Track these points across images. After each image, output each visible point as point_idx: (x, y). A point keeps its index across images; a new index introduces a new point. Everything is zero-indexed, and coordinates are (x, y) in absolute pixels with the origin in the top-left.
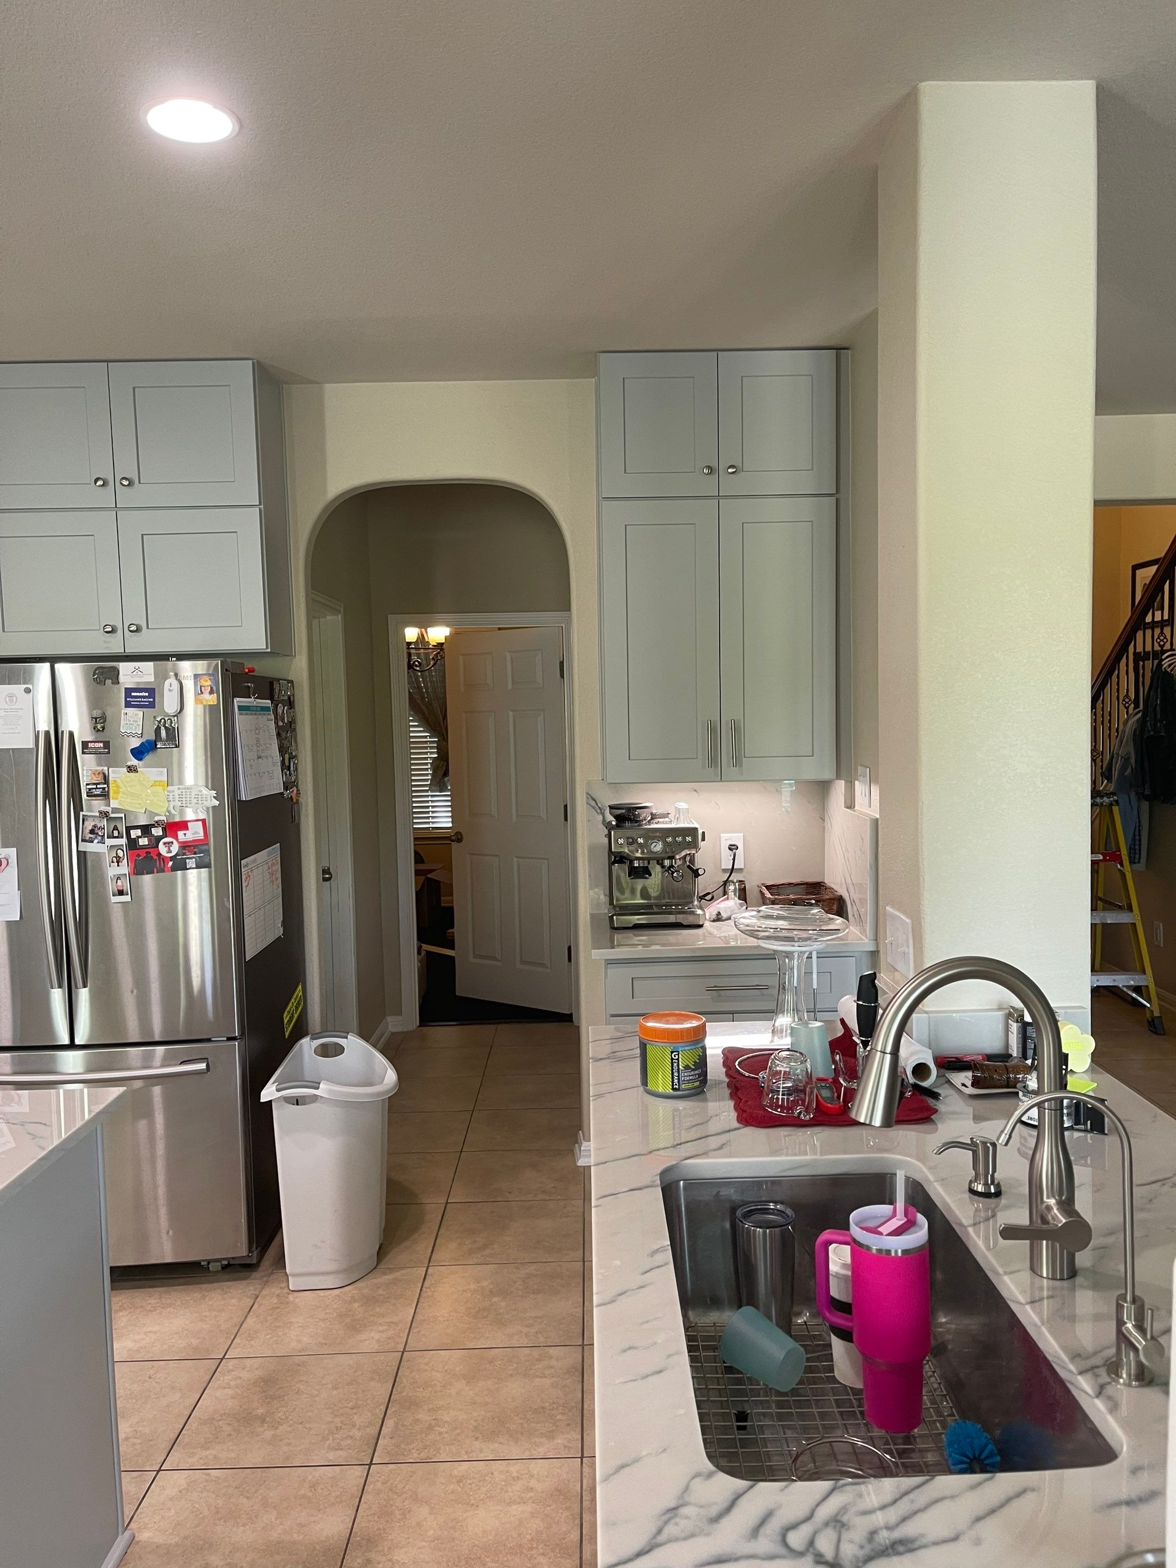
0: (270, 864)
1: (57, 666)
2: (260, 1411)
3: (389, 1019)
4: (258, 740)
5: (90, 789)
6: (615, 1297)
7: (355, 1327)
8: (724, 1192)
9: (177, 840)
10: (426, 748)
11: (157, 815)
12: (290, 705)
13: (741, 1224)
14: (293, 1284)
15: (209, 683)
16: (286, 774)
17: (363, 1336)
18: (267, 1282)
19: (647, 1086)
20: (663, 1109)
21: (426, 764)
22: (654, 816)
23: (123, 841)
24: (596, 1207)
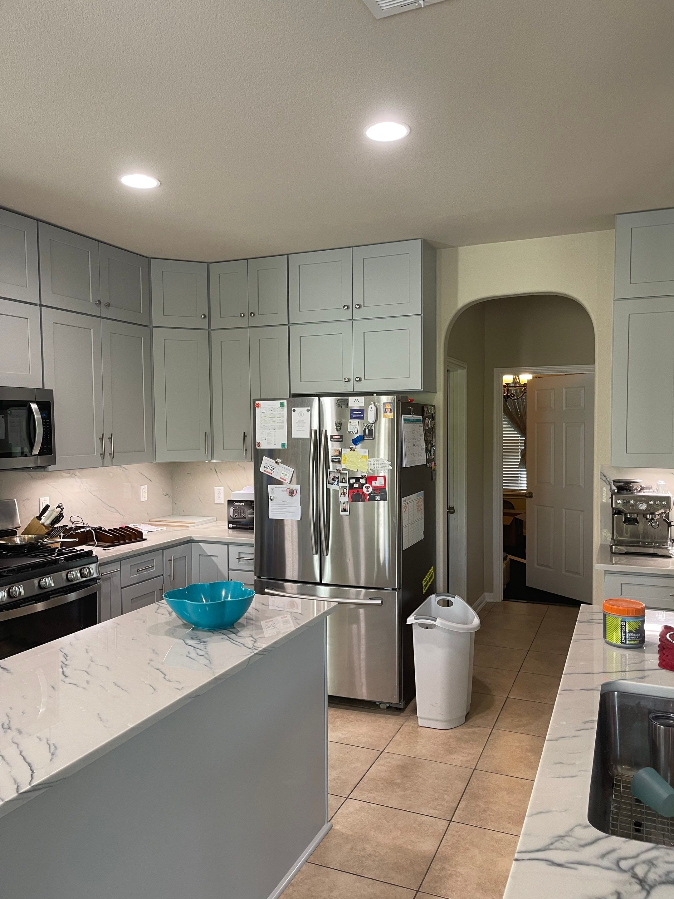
0: (418, 501)
1: (321, 398)
2: (398, 781)
3: (486, 594)
4: (414, 437)
5: (333, 458)
6: (558, 738)
7: (450, 751)
8: (643, 703)
9: (372, 485)
10: (518, 443)
11: (363, 473)
12: (433, 418)
13: (651, 722)
14: (420, 722)
15: (390, 407)
16: (429, 455)
17: (454, 756)
18: (408, 719)
19: (606, 639)
20: (616, 653)
21: (518, 452)
22: (642, 488)
23: (347, 485)
24: (559, 694)
